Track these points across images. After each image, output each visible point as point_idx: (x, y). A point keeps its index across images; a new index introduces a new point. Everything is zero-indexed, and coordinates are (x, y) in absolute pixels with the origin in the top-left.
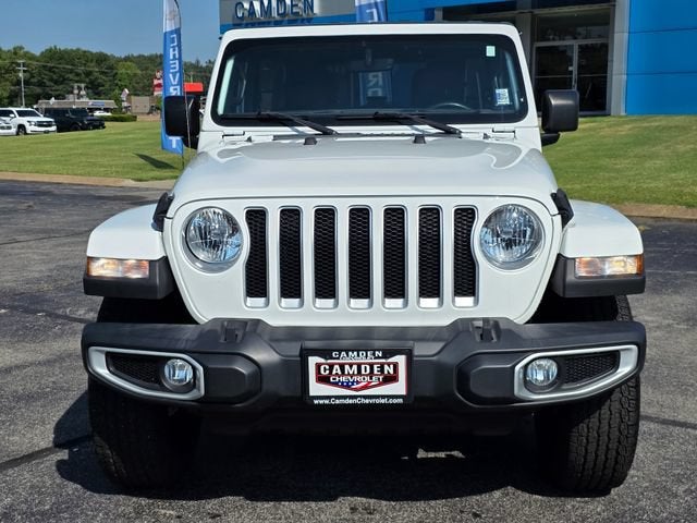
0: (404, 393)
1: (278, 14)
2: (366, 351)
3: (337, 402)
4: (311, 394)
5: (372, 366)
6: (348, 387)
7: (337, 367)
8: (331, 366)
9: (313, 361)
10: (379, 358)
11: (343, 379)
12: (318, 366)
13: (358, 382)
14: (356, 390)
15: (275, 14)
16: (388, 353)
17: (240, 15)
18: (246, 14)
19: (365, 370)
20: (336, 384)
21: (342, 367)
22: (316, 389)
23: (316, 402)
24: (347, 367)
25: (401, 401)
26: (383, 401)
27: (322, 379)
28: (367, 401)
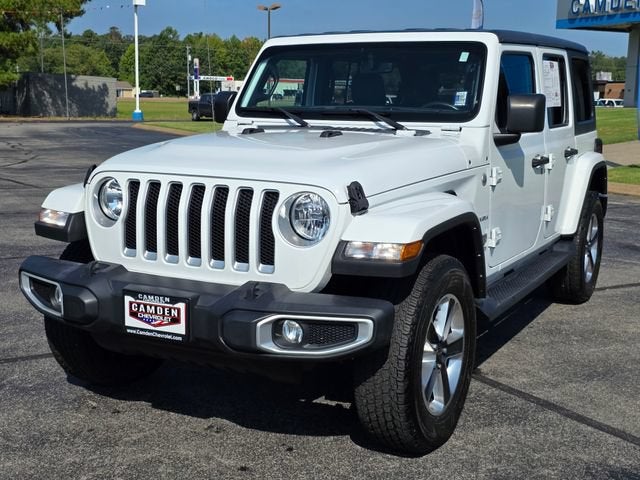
0: (184, 333)
1: (612, 8)
2: (159, 296)
3: (141, 333)
4: (126, 324)
5: (164, 308)
6: (149, 323)
7: (142, 306)
8: (139, 305)
9: (128, 299)
10: (167, 303)
11: (146, 316)
12: (131, 303)
13: (155, 320)
14: (154, 326)
15: (608, 8)
16: (174, 300)
17: (575, 11)
18: (582, 9)
19: (160, 311)
20: (141, 319)
21: (145, 306)
22: (130, 321)
23: (128, 331)
24: (148, 307)
25: (180, 339)
26: (169, 337)
27: (134, 314)
28: (159, 335)
